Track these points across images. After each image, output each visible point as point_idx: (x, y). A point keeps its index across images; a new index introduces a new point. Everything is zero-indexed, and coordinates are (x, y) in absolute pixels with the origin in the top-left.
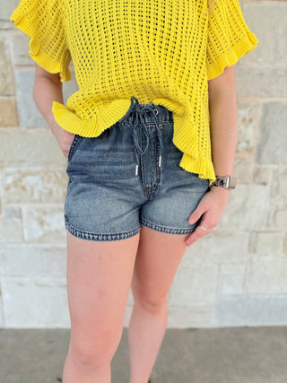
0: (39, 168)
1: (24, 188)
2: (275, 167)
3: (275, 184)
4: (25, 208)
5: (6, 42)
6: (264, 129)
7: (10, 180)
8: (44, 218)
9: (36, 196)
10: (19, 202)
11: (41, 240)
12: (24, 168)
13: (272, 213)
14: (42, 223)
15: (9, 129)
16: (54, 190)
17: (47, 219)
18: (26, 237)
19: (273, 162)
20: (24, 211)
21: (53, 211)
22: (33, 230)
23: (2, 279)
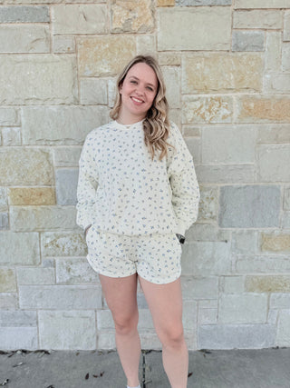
0: (69, 232)
1: (57, 246)
2: (234, 229)
3: (234, 241)
4: (58, 260)
5: (51, 153)
6: (222, 204)
7: (48, 241)
8: (71, 267)
9: (66, 252)
10: (54, 255)
11: (68, 283)
12: (59, 233)
13: (234, 263)
14: (69, 270)
15: (50, 207)
16: (79, 247)
17: (73, 267)
18: (58, 281)
19: (232, 227)
20: (57, 262)
21: (77, 262)
22: (63, 275)
23: (39, 311)
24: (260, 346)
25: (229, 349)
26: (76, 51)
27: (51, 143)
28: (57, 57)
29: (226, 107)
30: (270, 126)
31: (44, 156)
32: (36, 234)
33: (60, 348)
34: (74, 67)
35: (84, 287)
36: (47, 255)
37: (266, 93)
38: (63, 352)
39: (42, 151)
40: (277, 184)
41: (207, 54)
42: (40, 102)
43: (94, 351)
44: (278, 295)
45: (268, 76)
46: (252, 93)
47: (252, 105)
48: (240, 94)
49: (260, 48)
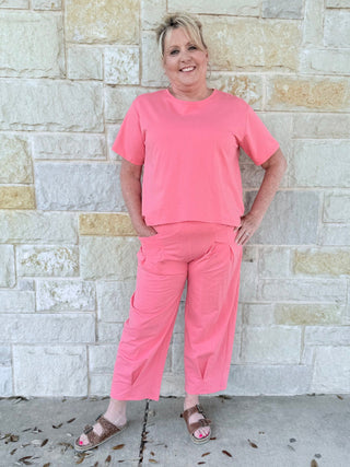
0: (53, 246)
1: (38, 263)
2: (261, 246)
3: (261, 261)
4: (38, 281)
5: (29, 141)
7: (26, 256)
8: (56, 290)
9: (49, 270)
10: (33, 275)
11: (52, 310)
12: (39, 246)
13: (260, 286)
14: (53, 294)
15: (28, 212)
16: (66, 265)
17: (58, 291)
18: (38, 309)
19: (258, 242)
20: (38, 284)
21: (64, 284)
22: (44, 301)
23: (14, 347)
24: (292, 392)
25: (254, 395)
26: (62, 8)
27: (30, 128)
28: (37, 15)
29: (254, 90)
30: (309, 116)
31: (20, 145)
32: (10, 246)
33: (42, 393)
34: (60, 30)
35: (73, 315)
36: (24, 275)
37: (304, 73)
38: (46, 399)
39: (17, 138)
40: (315, 190)
41: (231, 20)
42: (15, 74)
43: (85, 398)
44: (314, 328)
45: (306, 52)
46: (287, 73)
47: (286, 88)
48: (272, 74)
49: (298, 15)
